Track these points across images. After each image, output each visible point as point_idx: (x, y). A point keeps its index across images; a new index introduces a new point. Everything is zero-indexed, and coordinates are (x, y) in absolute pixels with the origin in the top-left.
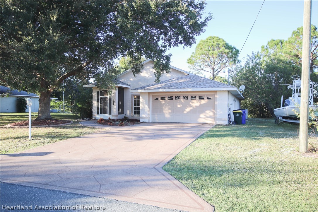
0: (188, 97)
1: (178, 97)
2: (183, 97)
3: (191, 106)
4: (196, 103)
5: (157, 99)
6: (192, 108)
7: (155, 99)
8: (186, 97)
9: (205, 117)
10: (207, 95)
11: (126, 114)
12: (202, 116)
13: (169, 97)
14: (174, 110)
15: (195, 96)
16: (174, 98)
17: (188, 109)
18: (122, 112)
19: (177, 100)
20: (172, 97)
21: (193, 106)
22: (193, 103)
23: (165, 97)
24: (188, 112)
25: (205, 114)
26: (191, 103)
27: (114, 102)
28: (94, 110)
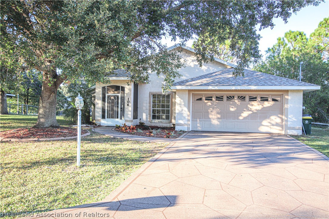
0: (245, 97)
1: (231, 97)
2: (238, 97)
3: (249, 110)
4: (256, 106)
5: (201, 99)
6: (251, 112)
7: (197, 100)
8: (242, 98)
9: (269, 124)
10: (272, 95)
11: (140, 119)
12: (265, 122)
13: (217, 97)
14: (224, 115)
15: (255, 97)
16: (225, 98)
17: (245, 114)
18: (135, 117)
19: (228, 102)
20: (223, 97)
21: (253, 110)
22: (252, 105)
23: (212, 97)
24: (245, 118)
25: (269, 121)
26: (249, 106)
27: (128, 102)
28: (98, 113)
